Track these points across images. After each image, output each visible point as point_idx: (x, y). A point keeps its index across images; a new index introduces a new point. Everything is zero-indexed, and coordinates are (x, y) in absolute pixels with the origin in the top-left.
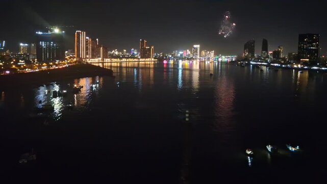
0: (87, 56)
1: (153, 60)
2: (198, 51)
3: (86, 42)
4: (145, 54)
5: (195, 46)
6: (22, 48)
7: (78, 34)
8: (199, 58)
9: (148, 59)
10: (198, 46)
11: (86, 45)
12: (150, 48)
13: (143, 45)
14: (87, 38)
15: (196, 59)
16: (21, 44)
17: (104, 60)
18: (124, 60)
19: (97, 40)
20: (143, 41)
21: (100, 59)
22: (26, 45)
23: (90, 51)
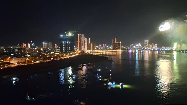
0: (85, 49)
1: (121, 50)
2: (148, 44)
3: (84, 40)
4: (116, 47)
5: (146, 41)
6: (44, 45)
7: (80, 36)
8: (148, 48)
9: (118, 50)
10: (148, 41)
11: (84, 42)
12: (119, 43)
13: (114, 41)
14: (85, 38)
15: (147, 49)
16: (44, 43)
17: (93, 51)
18: (104, 51)
19: (89, 39)
20: (114, 39)
21: (91, 50)
22: (46, 43)
23: (86, 46)
